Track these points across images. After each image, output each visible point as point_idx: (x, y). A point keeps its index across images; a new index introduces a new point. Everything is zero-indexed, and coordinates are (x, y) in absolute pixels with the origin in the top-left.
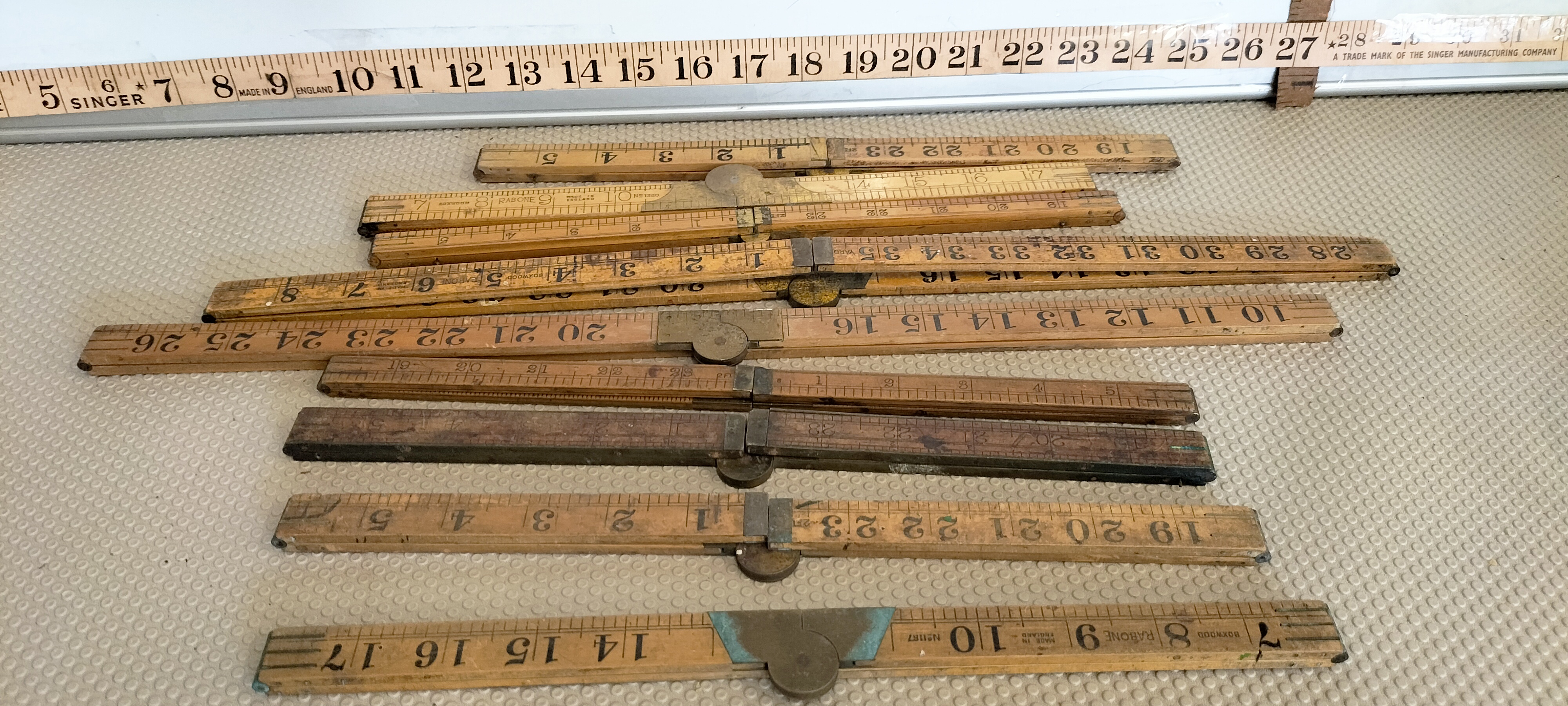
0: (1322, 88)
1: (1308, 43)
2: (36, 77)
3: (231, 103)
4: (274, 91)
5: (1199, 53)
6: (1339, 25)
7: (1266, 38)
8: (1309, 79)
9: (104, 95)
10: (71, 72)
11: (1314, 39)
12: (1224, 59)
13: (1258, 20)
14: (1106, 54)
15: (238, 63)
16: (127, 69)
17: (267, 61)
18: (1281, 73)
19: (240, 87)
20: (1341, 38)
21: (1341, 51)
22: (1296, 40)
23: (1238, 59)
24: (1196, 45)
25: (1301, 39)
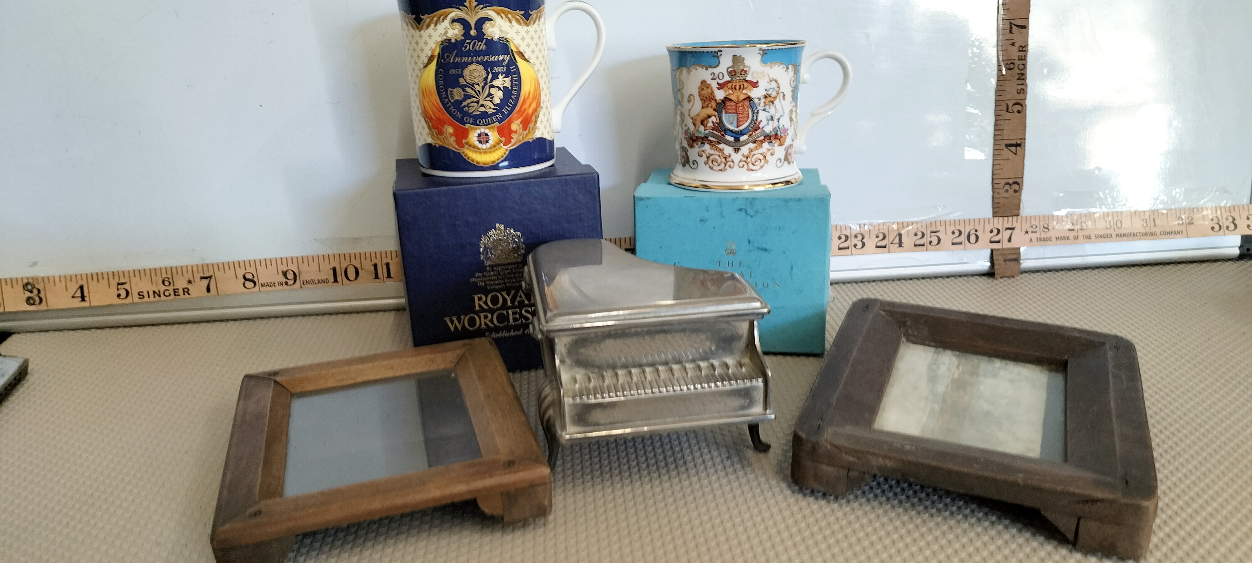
0: (1026, 264)
1: (1009, 232)
2: (116, 277)
3: (254, 293)
4: (286, 283)
5: (935, 241)
6: (1029, 218)
7: (980, 228)
8: (1014, 257)
9: (162, 288)
10: (142, 273)
11: (1013, 229)
12: (953, 244)
13: (972, 217)
14: (871, 243)
15: (263, 263)
16: (182, 270)
17: (284, 262)
18: (994, 253)
19: (261, 281)
20: (1032, 227)
21: (1034, 236)
22: (1001, 230)
23: (963, 243)
24: (932, 234)
25: (1004, 229)
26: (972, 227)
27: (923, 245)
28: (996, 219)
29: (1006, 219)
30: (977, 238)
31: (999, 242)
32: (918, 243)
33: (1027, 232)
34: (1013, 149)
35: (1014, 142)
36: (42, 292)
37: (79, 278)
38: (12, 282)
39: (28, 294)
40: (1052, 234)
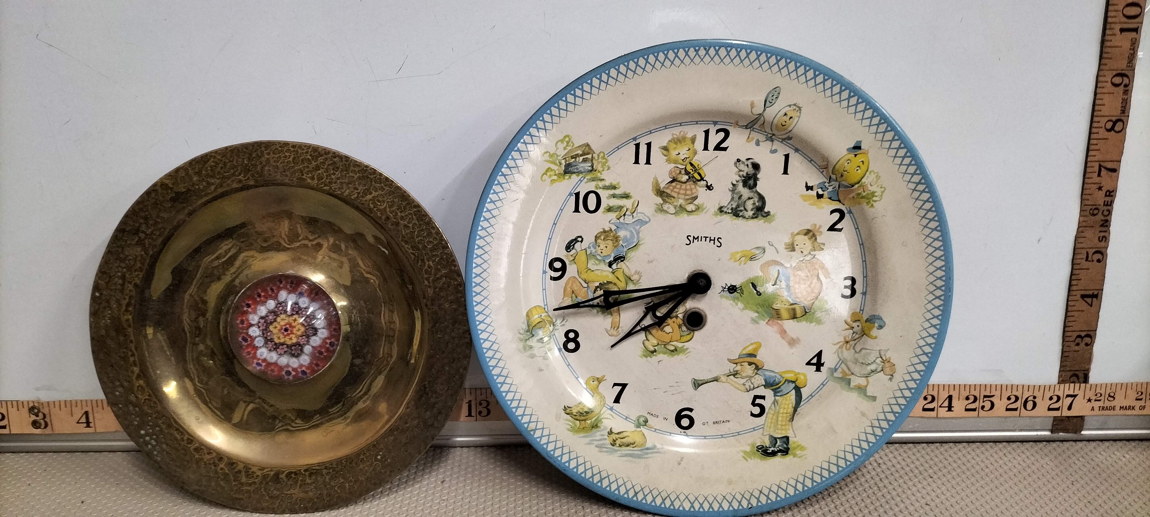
5: (988, 405)
6: (1095, 386)
7: (1039, 395)
11: (1075, 396)
12: (1007, 410)
13: (1032, 383)
18: (1055, 420)
20: (1096, 395)
21: (1097, 405)
22: (1061, 396)
23: (1019, 409)
24: (985, 399)
25: (1065, 396)
26: (1030, 393)
27: (974, 410)
28: (1059, 385)
29: (1070, 385)
30: (1035, 405)
31: (1058, 409)
32: (969, 407)
33: (1089, 400)
34: (1089, 300)
35: (1091, 293)
36: (48, 416)
37: (84, 403)
38: (18, 404)
39: (33, 418)
40: (1119, 402)
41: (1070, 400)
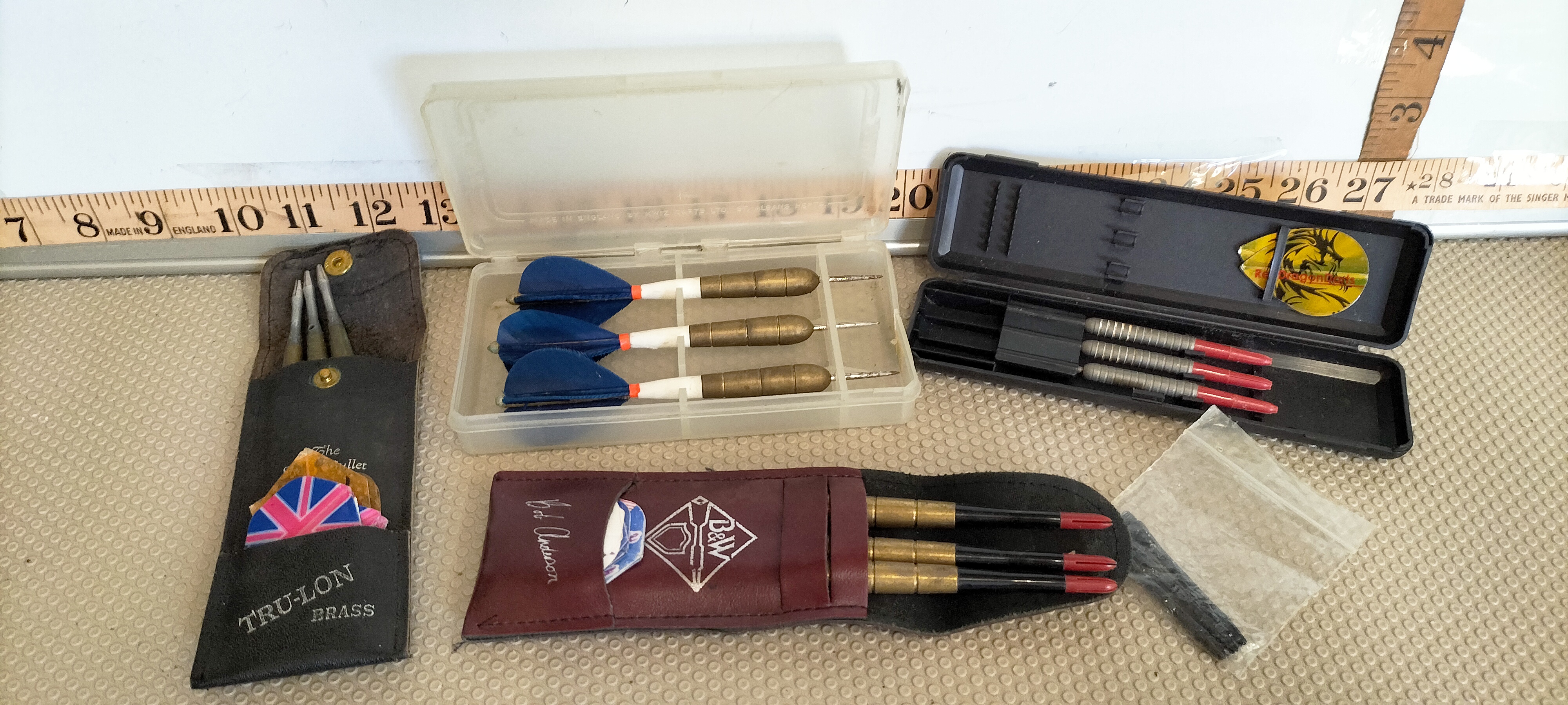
3: (98, 243)
4: (147, 231)
7: (1332, 178)
11: (1390, 180)
13: (1323, 157)
15: (101, 200)
17: (136, 198)
19: (107, 226)
20: (1423, 178)
21: (1421, 193)
22: (1368, 180)
23: (1299, 200)
24: (1247, 185)
25: (1374, 180)
26: (1319, 175)
28: (1364, 164)
29: (1381, 165)
30: (1324, 193)
31: (1359, 200)
33: (1411, 186)
34: (1427, 48)
35: (1432, 36)
40: (1454, 190)
41: (1382, 185)
